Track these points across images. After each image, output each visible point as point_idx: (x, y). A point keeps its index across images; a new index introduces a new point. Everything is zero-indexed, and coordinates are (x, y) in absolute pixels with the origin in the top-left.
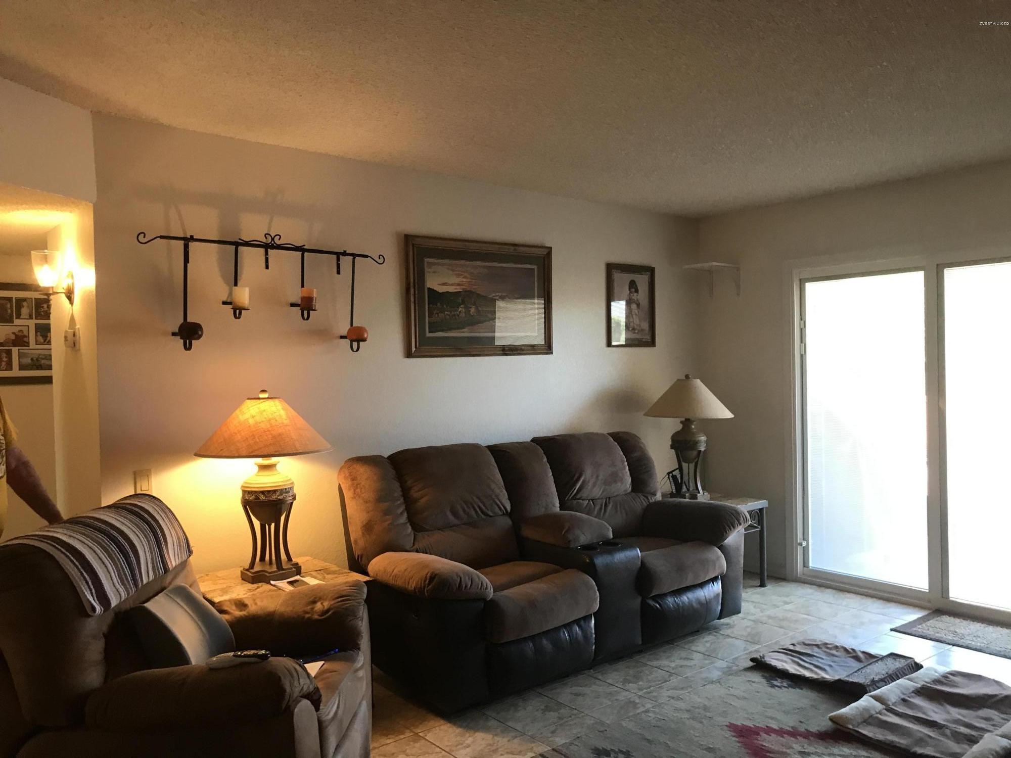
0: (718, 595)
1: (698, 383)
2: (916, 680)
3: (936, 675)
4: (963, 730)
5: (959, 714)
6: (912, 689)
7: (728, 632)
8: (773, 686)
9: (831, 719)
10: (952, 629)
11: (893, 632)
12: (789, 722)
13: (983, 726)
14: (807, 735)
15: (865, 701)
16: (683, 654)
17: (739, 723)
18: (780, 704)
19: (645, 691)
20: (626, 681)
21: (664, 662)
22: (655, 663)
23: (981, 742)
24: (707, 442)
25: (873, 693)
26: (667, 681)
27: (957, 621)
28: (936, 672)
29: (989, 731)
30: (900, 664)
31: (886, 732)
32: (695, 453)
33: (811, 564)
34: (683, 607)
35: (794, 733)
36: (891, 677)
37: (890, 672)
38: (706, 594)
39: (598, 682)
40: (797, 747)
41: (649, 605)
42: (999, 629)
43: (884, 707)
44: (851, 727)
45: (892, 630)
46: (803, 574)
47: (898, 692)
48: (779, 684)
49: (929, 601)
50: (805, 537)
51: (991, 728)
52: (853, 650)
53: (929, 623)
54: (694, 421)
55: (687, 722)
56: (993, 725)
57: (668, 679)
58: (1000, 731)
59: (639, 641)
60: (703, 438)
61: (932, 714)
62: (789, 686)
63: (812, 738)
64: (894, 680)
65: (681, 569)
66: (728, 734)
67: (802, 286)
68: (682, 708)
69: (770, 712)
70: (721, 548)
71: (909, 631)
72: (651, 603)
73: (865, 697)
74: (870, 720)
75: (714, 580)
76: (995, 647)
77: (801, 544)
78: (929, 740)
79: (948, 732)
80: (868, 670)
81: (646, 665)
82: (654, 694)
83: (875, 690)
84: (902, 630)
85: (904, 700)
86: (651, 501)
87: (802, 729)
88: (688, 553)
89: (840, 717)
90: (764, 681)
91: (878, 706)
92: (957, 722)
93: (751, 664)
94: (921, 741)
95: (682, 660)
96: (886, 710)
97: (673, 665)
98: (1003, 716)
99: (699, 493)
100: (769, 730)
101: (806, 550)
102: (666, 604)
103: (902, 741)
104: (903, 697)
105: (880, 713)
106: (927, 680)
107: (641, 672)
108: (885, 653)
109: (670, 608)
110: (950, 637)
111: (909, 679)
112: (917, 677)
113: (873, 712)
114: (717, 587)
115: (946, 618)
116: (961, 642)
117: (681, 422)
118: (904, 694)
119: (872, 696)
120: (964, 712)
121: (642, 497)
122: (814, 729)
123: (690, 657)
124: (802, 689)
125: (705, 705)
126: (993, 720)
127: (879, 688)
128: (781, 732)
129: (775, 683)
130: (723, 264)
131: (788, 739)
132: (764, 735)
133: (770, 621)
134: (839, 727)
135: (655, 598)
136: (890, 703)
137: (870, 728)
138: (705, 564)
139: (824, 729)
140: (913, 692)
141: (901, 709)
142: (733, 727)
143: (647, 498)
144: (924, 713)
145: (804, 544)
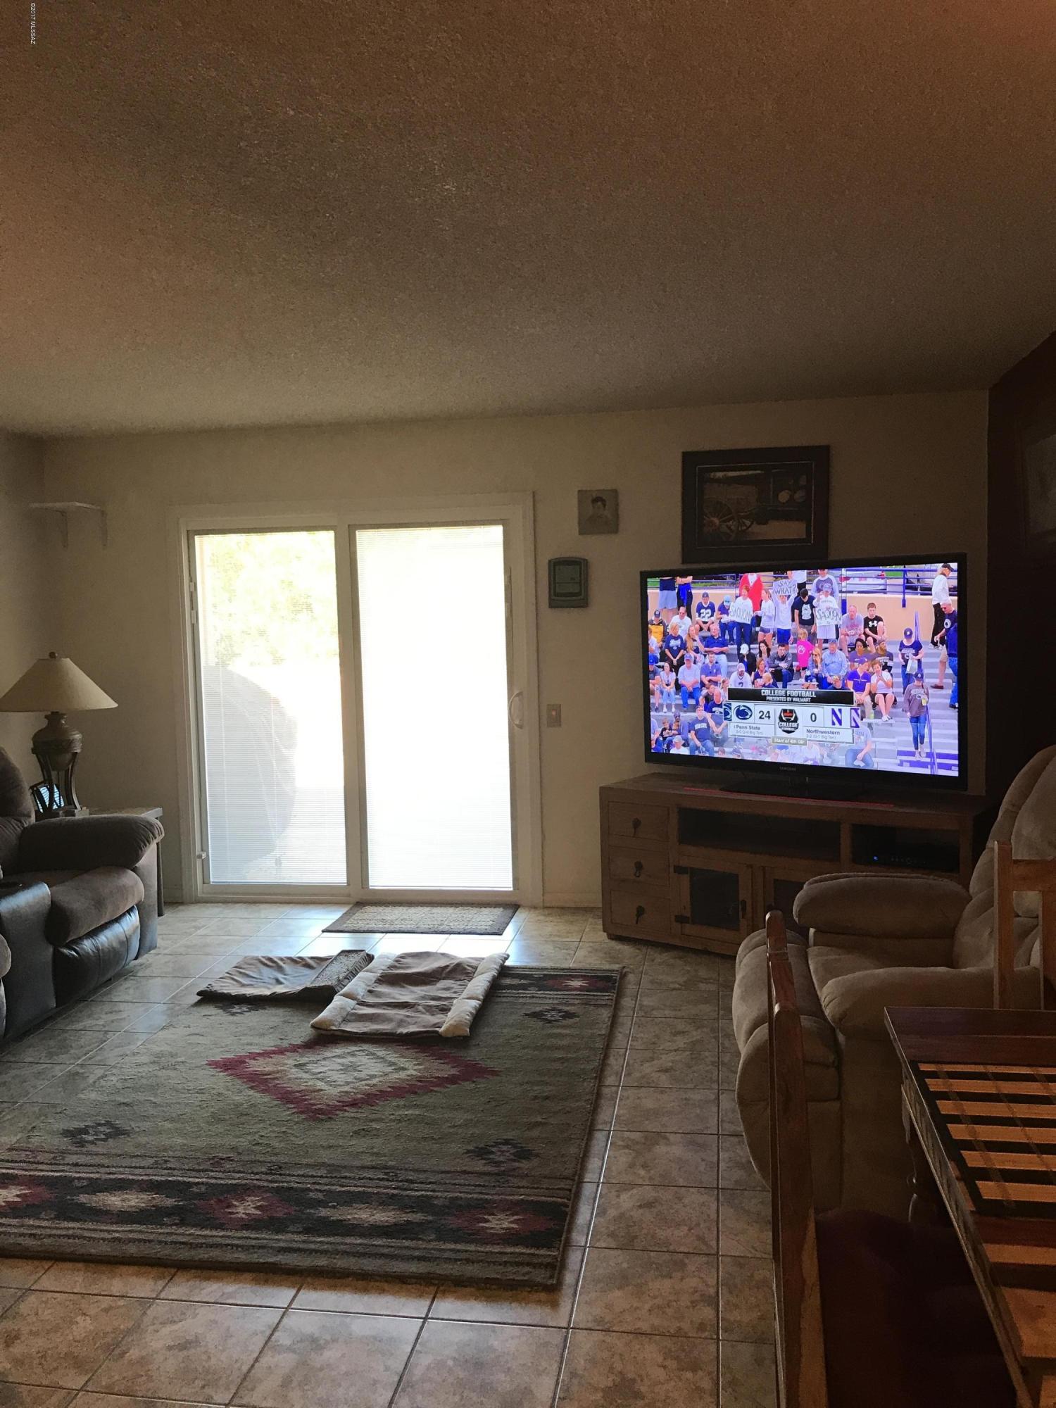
0: (137, 927)
1: (68, 663)
2: (374, 970)
3: (390, 962)
4: (433, 1003)
5: (422, 991)
6: (374, 979)
7: (147, 972)
8: (233, 1014)
9: (313, 1026)
10: (379, 917)
11: (325, 933)
12: (269, 1043)
13: (448, 995)
14: (294, 1049)
15: (337, 1001)
16: (107, 1007)
17: (218, 1058)
18: (250, 1029)
19: (84, 1058)
20: (50, 1055)
21: (88, 1022)
22: (80, 1026)
23: (453, 1008)
24: (82, 741)
25: (341, 992)
26: (105, 1041)
27: (380, 909)
28: (388, 958)
29: (454, 998)
30: (354, 959)
31: (367, 1024)
32: (68, 756)
33: (213, 879)
34: (103, 950)
35: (281, 1051)
36: (353, 974)
37: (350, 968)
38: (125, 929)
39: (13, 1065)
40: (291, 1062)
41: (63, 954)
42: (420, 908)
43: (355, 1002)
44: (334, 1028)
45: (323, 931)
46: (203, 893)
47: (363, 985)
48: (239, 1011)
49: (349, 895)
50: (204, 848)
51: (454, 995)
52: (300, 958)
53: (355, 917)
54: (65, 714)
55: (160, 1073)
56: (455, 992)
57: (104, 1039)
58: (464, 995)
59: (53, 1003)
60: (78, 736)
61: (397, 996)
62: (250, 1010)
63: (299, 1050)
64: (355, 976)
65: (99, 904)
66: (213, 1071)
67: (191, 541)
68: (145, 1062)
69: (245, 1040)
70: (135, 870)
71: (341, 928)
72: (66, 951)
73: (336, 998)
74: (349, 1018)
75: (129, 911)
76: (423, 927)
77: (200, 856)
78: (409, 1020)
79: (420, 1008)
80: (327, 972)
81: (64, 1031)
82: (98, 1058)
83: (342, 989)
84: (334, 929)
85: (370, 991)
86: (26, 826)
87: (285, 1044)
88: (104, 884)
89: (321, 1022)
90: (220, 1011)
91: (352, 1003)
92: (423, 998)
93: (199, 998)
94: (401, 1023)
95: (109, 1015)
96: (358, 1004)
97: (101, 1022)
98: (459, 983)
99: (76, 808)
100: (254, 1056)
101: (205, 864)
102: (83, 949)
103: (385, 1027)
104: (368, 988)
105: (353, 1009)
106: (383, 968)
107: (65, 1040)
108: (335, 953)
109: (88, 953)
110: (380, 926)
111: (367, 971)
112: (374, 967)
113: (349, 1009)
114: (134, 919)
115: (370, 909)
116: (392, 928)
117: (46, 717)
118: (369, 986)
119: (341, 995)
120: (424, 988)
121: (14, 822)
122: (298, 1042)
123: (116, 1009)
124: (265, 1009)
125: (171, 1052)
126: (452, 988)
127: (345, 986)
128: (266, 1054)
129: (234, 1010)
130: (85, 505)
131: (276, 1058)
132: (253, 1062)
133: (189, 950)
134: (324, 1032)
135: (69, 947)
136: (359, 997)
137: (354, 1024)
138: (123, 891)
139: (307, 1039)
140: (375, 982)
141: (371, 1000)
142: (215, 1064)
143: (21, 822)
144: (394, 998)
145: (204, 856)
